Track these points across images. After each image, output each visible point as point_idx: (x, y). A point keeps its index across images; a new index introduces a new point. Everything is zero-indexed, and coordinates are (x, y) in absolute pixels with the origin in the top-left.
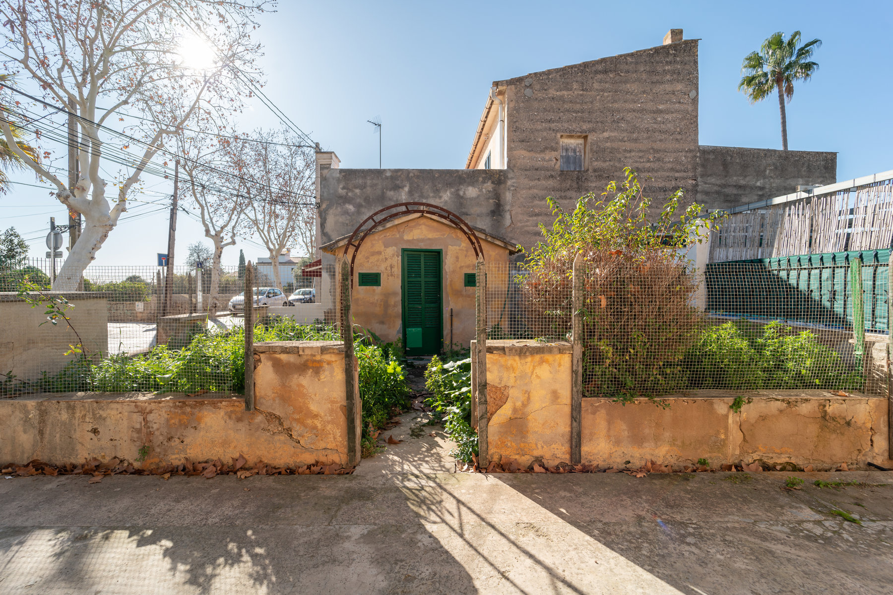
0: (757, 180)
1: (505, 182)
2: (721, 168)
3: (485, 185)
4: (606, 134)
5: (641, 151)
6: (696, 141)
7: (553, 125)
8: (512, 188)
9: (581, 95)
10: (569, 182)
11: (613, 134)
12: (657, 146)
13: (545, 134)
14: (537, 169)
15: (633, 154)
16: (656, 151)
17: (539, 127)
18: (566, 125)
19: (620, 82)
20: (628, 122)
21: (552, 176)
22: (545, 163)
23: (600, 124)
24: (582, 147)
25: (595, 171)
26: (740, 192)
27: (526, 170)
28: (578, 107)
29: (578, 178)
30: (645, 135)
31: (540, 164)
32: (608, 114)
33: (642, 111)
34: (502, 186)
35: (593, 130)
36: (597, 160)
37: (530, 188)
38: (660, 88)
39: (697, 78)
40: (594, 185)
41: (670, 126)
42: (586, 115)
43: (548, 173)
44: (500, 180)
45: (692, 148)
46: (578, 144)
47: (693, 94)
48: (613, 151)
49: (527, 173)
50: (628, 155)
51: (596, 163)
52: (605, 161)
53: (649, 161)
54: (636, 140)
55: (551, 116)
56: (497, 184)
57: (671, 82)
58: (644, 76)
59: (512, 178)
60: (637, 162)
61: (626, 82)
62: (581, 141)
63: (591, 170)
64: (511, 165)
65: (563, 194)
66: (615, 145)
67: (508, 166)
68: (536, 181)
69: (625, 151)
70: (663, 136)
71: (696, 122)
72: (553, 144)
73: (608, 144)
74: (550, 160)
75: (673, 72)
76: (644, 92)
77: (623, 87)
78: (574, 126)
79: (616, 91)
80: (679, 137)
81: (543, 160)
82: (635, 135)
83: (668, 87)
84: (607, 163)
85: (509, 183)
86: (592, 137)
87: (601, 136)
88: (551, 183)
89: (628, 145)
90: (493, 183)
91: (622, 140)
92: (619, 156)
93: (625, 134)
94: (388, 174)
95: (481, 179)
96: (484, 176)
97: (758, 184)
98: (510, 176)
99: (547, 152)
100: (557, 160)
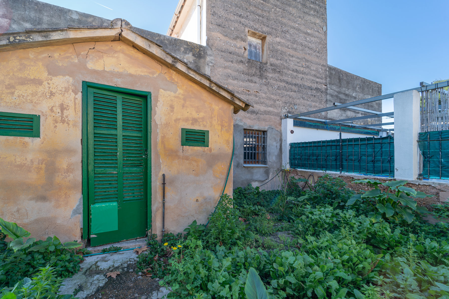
0: (354, 93)
1: (204, 57)
2: (338, 81)
3: (187, 56)
4: (278, 39)
5: (298, 58)
6: (326, 60)
7: (243, 20)
8: (210, 64)
9: (262, 4)
10: (254, 70)
11: (283, 41)
12: (307, 57)
13: (236, 25)
14: (231, 53)
15: (294, 59)
16: (307, 61)
17: (232, 18)
18: (252, 23)
19: (286, 4)
20: (291, 35)
21: (242, 62)
22: (237, 49)
23: (274, 30)
24: (260, 46)
25: (271, 65)
26: (347, 98)
27: (222, 51)
28: (259, 12)
29: (260, 68)
30: (301, 47)
31: (232, 49)
32: (279, 25)
33: (298, 30)
34: (202, 60)
35: (270, 34)
36: (272, 57)
37: (225, 68)
38: (308, 18)
39: (326, 18)
40: (270, 75)
41: (313, 46)
42: (265, 20)
43: (240, 59)
44: (200, 54)
45: (325, 64)
46: (258, 43)
47: (324, 28)
48: (282, 53)
49: (223, 54)
50: (291, 59)
51: (271, 59)
52: (278, 59)
53: (302, 66)
54: (295, 50)
55: (240, 12)
56: (197, 57)
57: (314, 16)
58: (300, 6)
59: (210, 55)
60: (296, 65)
61: (290, 5)
62: (260, 41)
63: (268, 64)
64: (210, 44)
65: (250, 78)
66: (284, 49)
67: (208, 44)
68: (230, 63)
69: (289, 55)
70: (310, 52)
71: (326, 47)
72: (243, 36)
73: (279, 47)
74: (240, 48)
75: (315, 10)
76: (300, 17)
77: (288, 8)
78: (257, 26)
79: (284, 10)
80: (318, 55)
81: (236, 46)
82: (295, 46)
83: (313, 19)
84: (279, 62)
85: (208, 59)
86: (269, 39)
87: (275, 39)
88: (241, 67)
89: (292, 52)
90: (194, 55)
91: (287, 47)
92: (286, 58)
93: (289, 43)
94: (75, 17)
95: (182, 49)
96: (185, 46)
97: (354, 95)
98: (209, 52)
99: (238, 40)
100: (245, 49)
